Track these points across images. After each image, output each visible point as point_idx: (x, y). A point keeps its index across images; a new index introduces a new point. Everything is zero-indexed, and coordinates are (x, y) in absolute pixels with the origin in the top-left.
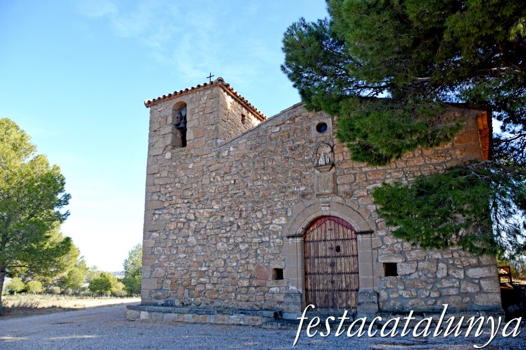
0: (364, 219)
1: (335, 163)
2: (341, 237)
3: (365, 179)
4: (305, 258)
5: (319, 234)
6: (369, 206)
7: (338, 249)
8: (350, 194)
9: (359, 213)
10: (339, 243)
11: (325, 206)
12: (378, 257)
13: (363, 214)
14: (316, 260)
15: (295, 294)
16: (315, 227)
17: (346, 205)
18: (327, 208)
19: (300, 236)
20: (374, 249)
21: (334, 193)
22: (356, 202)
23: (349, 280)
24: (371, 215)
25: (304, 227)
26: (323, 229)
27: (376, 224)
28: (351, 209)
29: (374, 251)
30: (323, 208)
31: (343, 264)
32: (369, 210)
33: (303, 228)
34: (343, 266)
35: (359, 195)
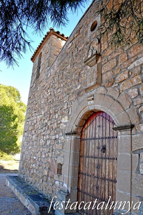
0: (123, 108)
1: (101, 54)
2: (108, 136)
3: (126, 58)
4: (80, 156)
5: (91, 131)
6: (130, 91)
7: (104, 149)
8: (112, 82)
9: (119, 102)
10: (106, 142)
11: (90, 100)
12: (139, 165)
13: (124, 103)
14: (87, 159)
15: (65, 192)
16: (89, 125)
17: (107, 95)
18: (92, 102)
19: (75, 133)
20: (134, 152)
21: (97, 83)
22: (117, 89)
23: (112, 190)
24: (133, 102)
25: (77, 124)
26: (94, 126)
27: (138, 114)
28: (111, 99)
29: (133, 155)
30: (89, 102)
31: (107, 167)
32: (130, 96)
33: (76, 126)
34: (107, 171)
35: (120, 80)
